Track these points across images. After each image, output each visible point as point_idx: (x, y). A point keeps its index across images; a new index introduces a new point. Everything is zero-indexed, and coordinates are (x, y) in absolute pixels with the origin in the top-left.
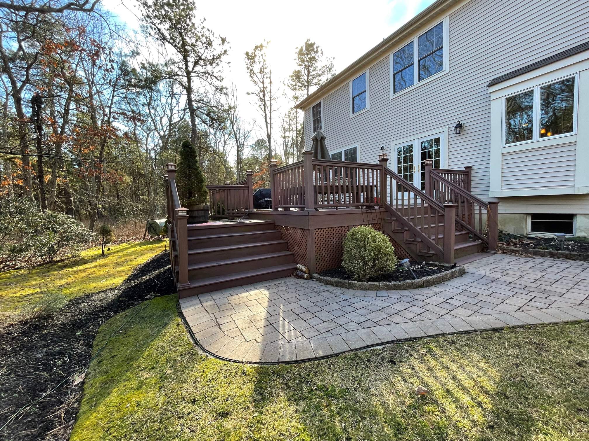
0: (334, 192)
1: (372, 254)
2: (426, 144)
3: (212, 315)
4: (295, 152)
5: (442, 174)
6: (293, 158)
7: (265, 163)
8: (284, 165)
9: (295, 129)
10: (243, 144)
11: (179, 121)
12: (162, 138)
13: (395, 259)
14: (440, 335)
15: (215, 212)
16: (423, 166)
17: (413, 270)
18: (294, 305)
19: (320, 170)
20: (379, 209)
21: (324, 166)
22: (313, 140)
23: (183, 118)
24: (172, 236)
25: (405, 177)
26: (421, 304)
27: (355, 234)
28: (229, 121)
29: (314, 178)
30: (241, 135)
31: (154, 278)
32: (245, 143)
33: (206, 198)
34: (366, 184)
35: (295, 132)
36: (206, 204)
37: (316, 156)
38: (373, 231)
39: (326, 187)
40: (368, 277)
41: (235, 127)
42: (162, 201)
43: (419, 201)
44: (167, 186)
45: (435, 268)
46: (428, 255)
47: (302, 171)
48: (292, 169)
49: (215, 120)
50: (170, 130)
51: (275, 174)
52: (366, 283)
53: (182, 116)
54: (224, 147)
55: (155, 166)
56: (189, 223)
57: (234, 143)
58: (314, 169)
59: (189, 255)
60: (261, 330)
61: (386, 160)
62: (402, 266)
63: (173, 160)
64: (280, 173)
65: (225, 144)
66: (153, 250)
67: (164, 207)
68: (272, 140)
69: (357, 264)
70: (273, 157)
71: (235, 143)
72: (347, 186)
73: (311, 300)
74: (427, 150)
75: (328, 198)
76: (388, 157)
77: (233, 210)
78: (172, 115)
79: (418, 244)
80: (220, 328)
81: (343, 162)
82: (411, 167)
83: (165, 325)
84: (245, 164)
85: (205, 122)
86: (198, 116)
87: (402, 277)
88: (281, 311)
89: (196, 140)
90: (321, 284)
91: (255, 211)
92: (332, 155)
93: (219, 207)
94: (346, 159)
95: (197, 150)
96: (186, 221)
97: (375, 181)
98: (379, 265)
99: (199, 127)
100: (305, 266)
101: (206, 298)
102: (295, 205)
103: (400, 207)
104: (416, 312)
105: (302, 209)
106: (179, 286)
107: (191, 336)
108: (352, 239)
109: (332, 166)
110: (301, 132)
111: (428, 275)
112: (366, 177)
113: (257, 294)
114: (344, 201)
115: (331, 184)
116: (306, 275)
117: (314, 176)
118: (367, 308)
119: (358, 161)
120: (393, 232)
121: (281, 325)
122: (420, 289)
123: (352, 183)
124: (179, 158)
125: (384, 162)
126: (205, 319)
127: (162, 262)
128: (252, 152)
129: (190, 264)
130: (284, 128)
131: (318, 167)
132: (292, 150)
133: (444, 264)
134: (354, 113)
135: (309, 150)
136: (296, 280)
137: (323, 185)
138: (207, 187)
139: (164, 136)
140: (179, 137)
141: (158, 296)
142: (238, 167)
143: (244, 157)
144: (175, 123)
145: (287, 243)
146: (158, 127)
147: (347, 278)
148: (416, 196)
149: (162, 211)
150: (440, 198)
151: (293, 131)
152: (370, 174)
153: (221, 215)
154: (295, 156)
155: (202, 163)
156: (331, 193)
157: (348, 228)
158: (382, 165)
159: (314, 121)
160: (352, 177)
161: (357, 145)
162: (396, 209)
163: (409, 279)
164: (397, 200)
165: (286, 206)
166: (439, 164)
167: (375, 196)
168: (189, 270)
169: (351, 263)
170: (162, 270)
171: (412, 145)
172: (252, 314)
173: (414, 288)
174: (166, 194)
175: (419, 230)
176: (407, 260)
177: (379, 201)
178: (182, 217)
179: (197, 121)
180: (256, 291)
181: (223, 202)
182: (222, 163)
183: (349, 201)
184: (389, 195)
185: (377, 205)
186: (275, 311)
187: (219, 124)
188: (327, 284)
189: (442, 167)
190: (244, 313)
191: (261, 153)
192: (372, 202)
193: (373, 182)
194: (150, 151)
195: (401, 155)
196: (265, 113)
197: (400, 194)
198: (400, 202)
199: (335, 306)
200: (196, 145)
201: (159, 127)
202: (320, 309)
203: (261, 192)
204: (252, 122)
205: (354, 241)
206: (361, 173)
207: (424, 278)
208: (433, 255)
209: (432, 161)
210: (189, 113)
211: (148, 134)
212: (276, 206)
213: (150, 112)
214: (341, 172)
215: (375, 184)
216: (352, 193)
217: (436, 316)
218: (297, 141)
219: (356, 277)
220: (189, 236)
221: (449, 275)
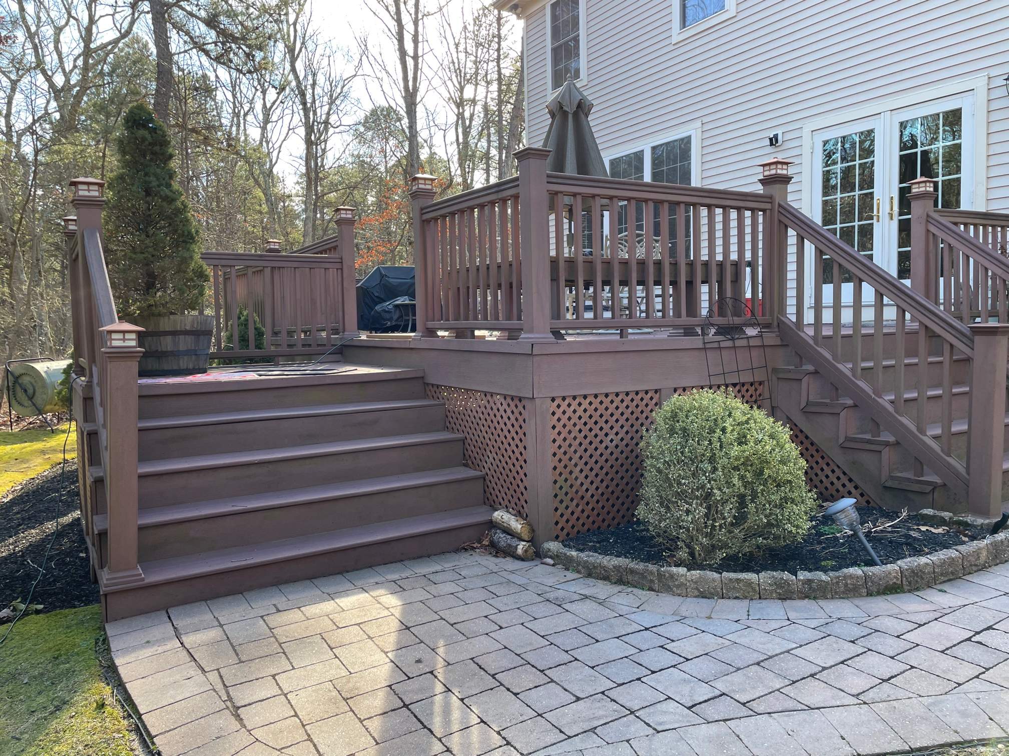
0: (616, 282)
1: (735, 480)
2: (918, 130)
3: (213, 677)
4: (494, 152)
5: (966, 225)
6: (487, 171)
7: (395, 186)
8: (459, 191)
9: (495, 76)
10: (326, 122)
11: (116, 42)
12: (57, 93)
13: (810, 498)
14: (950, 745)
15: (230, 339)
16: (905, 200)
17: (868, 535)
18: (480, 645)
19: (570, 211)
20: (760, 336)
21: (585, 197)
22: (553, 115)
23: (128, 32)
24: (88, 415)
25: (847, 234)
26: (892, 646)
27: (682, 415)
28: (281, 46)
29: (553, 235)
30: (318, 90)
31: (25, 552)
32: (333, 119)
33: (202, 294)
34: (720, 258)
35: (494, 87)
36: (201, 313)
37: (559, 165)
38: (739, 406)
39: (590, 264)
40: (721, 554)
41: (299, 65)
42: (58, 302)
43: (890, 313)
44: (73, 250)
45: (940, 530)
46: (916, 487)
47: (515, 209)
48: (481, 207)
49: (235, 40)
50: (86, 68)
51: (428, 221)
52: (716, 575)
53: (126, 25)
54: (264, 129)
55: (36, 186)
56: (142, 374)
57: (296, 118)
58: (552, 208)
59: (141, 477)
60: (375, 725)
61: (786, 180)
62: (834, 521)
63: (94, 167)
64: (444, 217)
65: (267, 121)
66: (24, 461)
67: (64, 322)
68: (420, 111)
69: (688, 512)
70: (421, 167)
71: (298, 118)
72: (658, 264)
73: (535, 626)
74: (919, 150)
75: (595, 298)
76: (791, 171)
77: (290, 333)
78: (92, 21)
79: (886, 452)
80: (238, 717)
81: (647, 185)
82: (867, 202)
83: (58, 708)
84: (333, 187)
85: (201, 48)
86: (179, 28)
87: (833, 556)
88: (440, 663)
89: (172, 104)
90: (571, 575)
91: (364, 337)
92: (612, 162)
93: (245, 324)
94: (655, 176)
95: (174, 136)
96: (134, 367)
97: (748, 246)
98: (756, 518)
99: (182, 60)
100: (519, 514)
101: (196, 620)
102: (491, 322)
103: (827, 332)
104: (876, 673)
105: (513, 334)
106: (105, 577)
107: (144, 743)
108: (672, 431)
109: (611, 198)
110: (514, 87)
111: (918, 552)
112: (719, 234)
113: (361, 607)
114: (647, 311)
115: (607, 253)
116: (521, 547)
117: (552, 229)
118: (720, 655)
119: (695, 182)
120: (804, 412)
121: (437, 708)
122: (889, 597)
123: (673, 252)
124: (113, 160)
125: (778, 186)
126: (190, 688)
127: (53, 500)
128: (355, 147)
129: (145, 505)
130: (458, 71)
131: (567, 200)
132: (484, 143)
133: (969, 519)
134: (684, 23)
135: (539, 145)
136: (490, 562)
137: (581, 258)
138: (206, 257)
139: (67, 87)
140: (116, 94)
141: (38, 612)
142: (307, 196)
143: (329, 161)
144: (103, 46)
145: (463, 440)
146: (48, 59)
147: (655, 557)
148: (879, 296)
149: (57, 332)
150: (958, 303)
151: (488, 83)
152: (734, 224)
153: (252, 351)
154: (494, 164)
155: (190, 179)
156: (606, 283)
157: (657, 395)
158: (771, 197)
159: (555, 51)
160: (673, 234)
161: (693, 131)
162: (815, 338)
163: (854, 564)
164: (818, 308)
165: (462, 323)
166: (959, 194)
167: (748, 295)
168: (141, 528)
169: (668, 509)
170: (50, 526)
171: (871, 132)
172: (344, 673)
173: (870, 594)
174: (68, 277)
175: (890, 408)
176: (847, 502)
177: (758, 310)
178: (122, 355)
179: (176, 42)
180: (363, 596)
181: (259, 308)
182: (256, 182)
183: (663, 311)
184: (791, 293)
185: (752, 325)
186: (419, 661)
187: (247, 55)
188: (589, 575)
189: (965, 206)
190: (319, 667)
191: (383, 151)
192: (737, 313)
193: (741, 251)
194: (20, 136)
195: (835, 163)
196: (399, 21)
197: (828, 290)
198: (827, 317)
199: (614, 649)
200: (173, 122)
201: (51, 60)
202: (566, 658)
203: (382, 276)
204: (356, 53)
205: (677, 439)
206: (704, 221)
207: (907, 563)
208: (935, 487)
209: (936, 185)
210: (150, 16)
211: (14, 84)
212: (430, 324)
213: (22, 9)
214: (639, 219)
215: (748, 256)
216: (674, 283)
217: (940, 686)
218: (500, 115)
219: (683, 554)
220: (142, 416)
221: (984, 554)
